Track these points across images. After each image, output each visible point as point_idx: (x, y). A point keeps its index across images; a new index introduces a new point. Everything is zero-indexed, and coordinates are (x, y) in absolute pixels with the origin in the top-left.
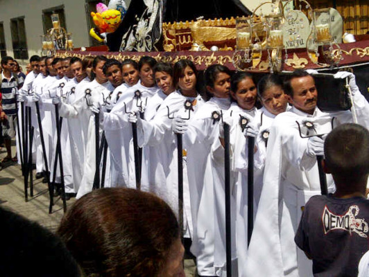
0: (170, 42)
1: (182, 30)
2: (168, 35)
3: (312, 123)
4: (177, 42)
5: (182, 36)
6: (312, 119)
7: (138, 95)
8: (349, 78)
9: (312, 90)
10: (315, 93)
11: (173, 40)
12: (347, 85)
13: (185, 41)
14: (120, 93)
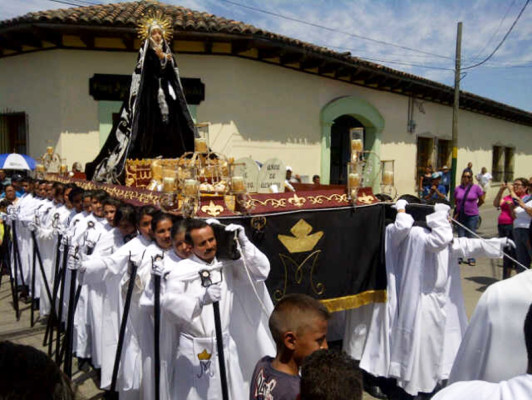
0: (130, 177)
1: (143, 167)
2: (130, 170)
3: (208, 272)
4: (138, 176)
5: (143, 172)
6: (209, 268)
7: (91, 225)
8: (238, 231)
9: (210, 240)
10: (214, 242)
11: (134, 175)
12: (235, 238)
13: (145, 177)
14: (77, 220)
